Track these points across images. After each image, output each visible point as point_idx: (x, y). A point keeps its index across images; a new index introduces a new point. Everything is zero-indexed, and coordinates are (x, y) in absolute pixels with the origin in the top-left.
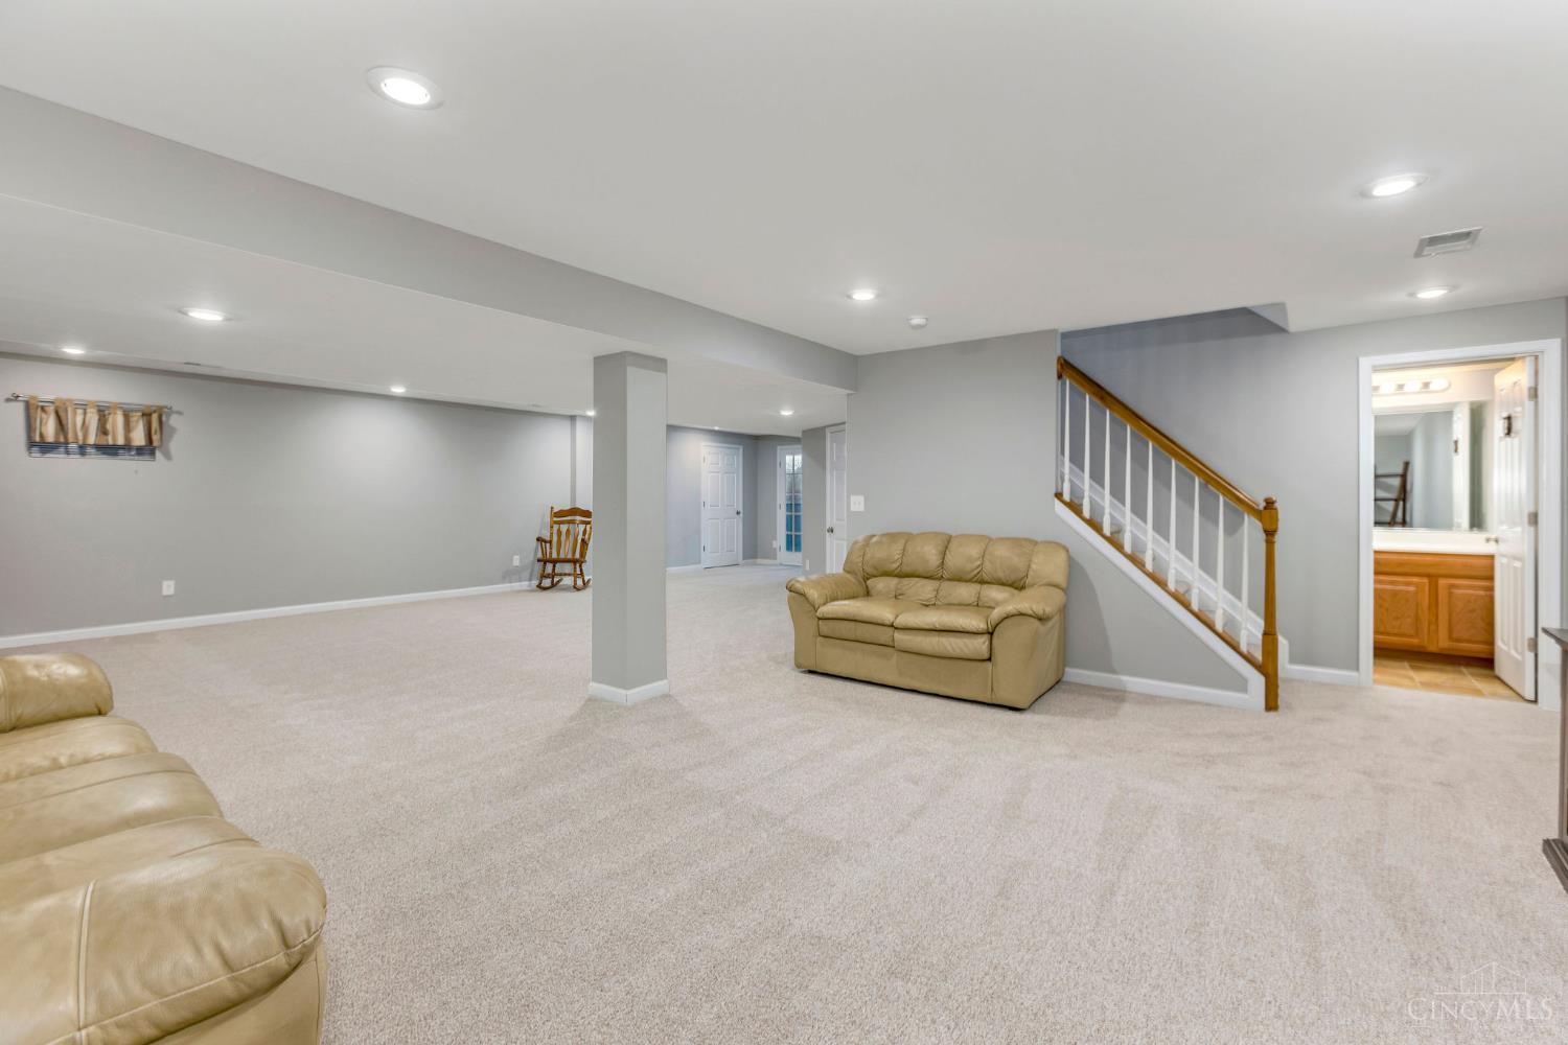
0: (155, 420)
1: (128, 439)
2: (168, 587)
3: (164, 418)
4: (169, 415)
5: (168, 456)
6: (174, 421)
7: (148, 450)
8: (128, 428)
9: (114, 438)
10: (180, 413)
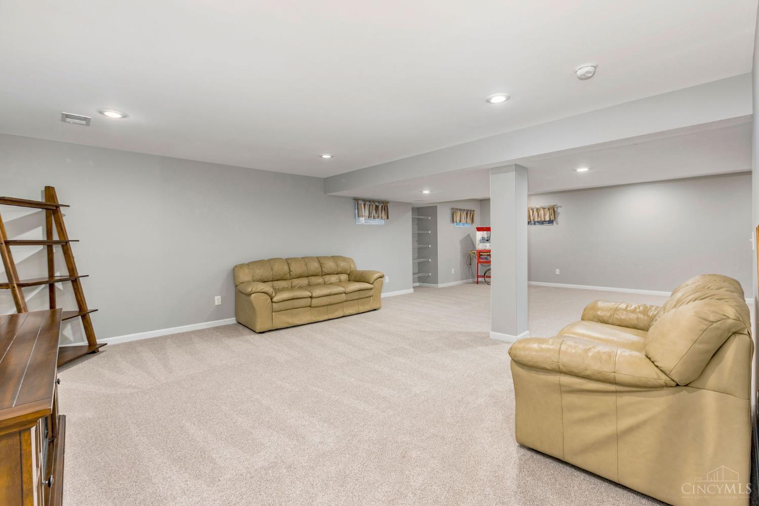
0: (553, 210)
1: (545, 219)
2: (558, 271)
3: (555, 209)
4: (557, 208)
5: (557, 224)
6: (559, 210)
7: (551, 222)
8: (545, 215)
9: (541, 219)
10: (561, 207)
